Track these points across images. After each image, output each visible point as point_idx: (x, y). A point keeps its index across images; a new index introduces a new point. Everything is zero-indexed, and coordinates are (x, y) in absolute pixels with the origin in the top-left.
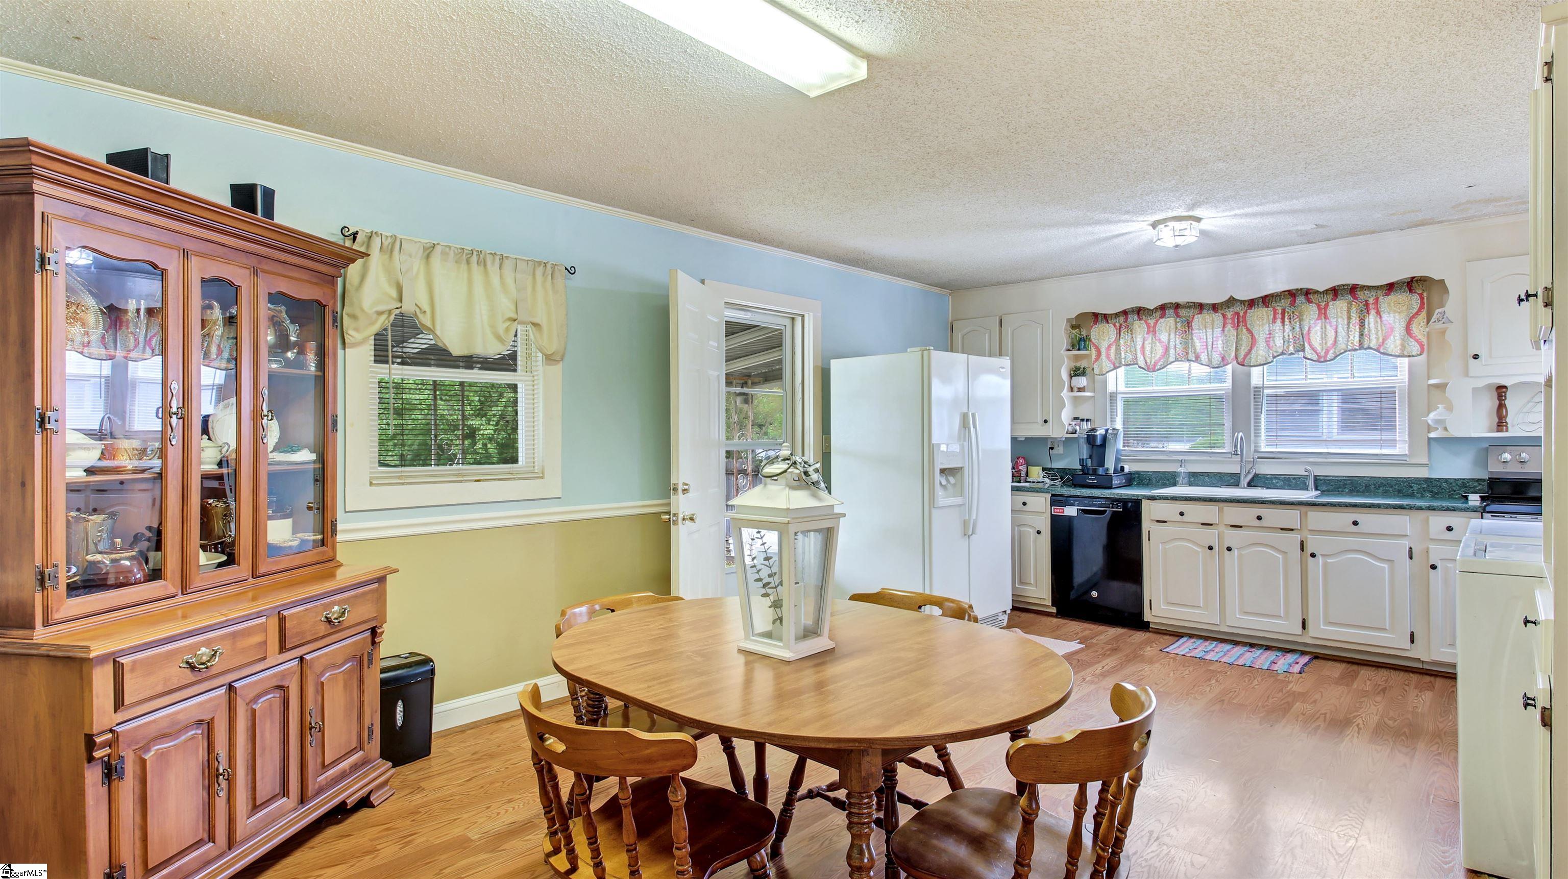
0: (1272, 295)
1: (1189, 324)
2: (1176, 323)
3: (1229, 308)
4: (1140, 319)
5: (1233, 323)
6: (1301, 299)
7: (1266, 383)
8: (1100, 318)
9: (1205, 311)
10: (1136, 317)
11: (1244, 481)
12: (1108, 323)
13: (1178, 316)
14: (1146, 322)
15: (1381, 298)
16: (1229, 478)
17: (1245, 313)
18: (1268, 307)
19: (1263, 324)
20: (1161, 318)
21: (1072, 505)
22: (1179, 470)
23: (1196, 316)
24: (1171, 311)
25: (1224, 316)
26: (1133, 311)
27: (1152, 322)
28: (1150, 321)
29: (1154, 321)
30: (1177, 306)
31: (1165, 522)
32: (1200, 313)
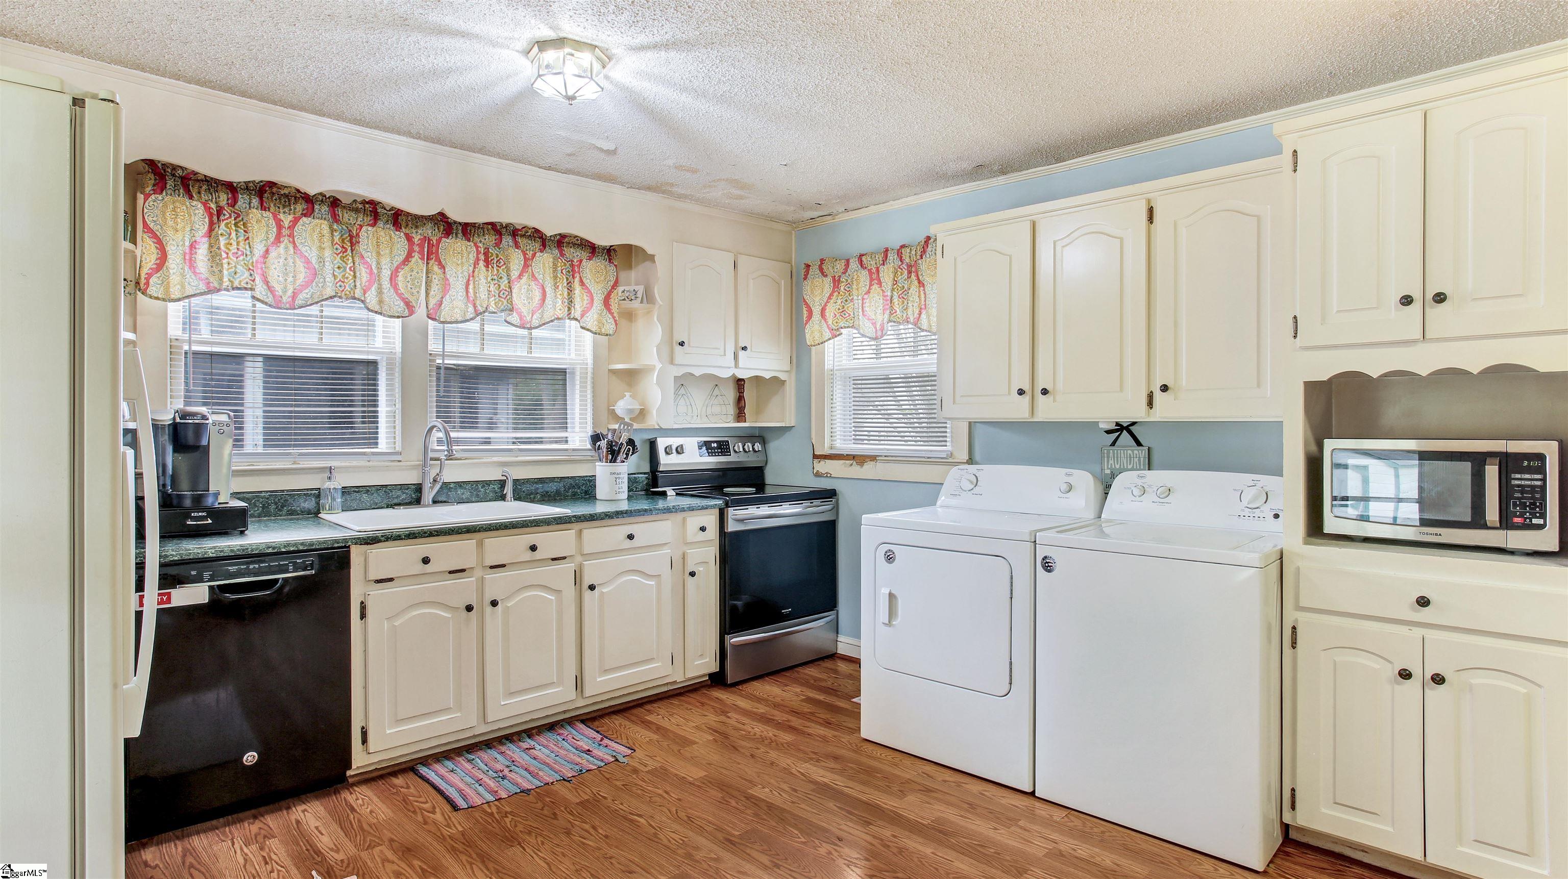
0: (473, 225)
1: (353, 240)
2: (332, 231)
3: (417, 227)
4: (263, 208)
5: (421, 252)
6: (507, 240)
7: (447, 348)
8: (170, 183)
9: (380, 224)
10: (255, 201)
11: (428, 495)
12: (191, 197)
13: (335, 218)
14: (275, 216)
15: (584, 263)
16: (399, 493)
17: (439, 241)
18: (469, 240)
19: (462, 263)
20: (305, 215)
21: (199, 579)
22: (328, 485)
23: (364, 228)
24: (325, 209)
25: (409, 238)
26: (247, 188)
27: (287, 220)
28: (282, 216)
29: (291, 218)
30: (334, 203)
31: (391, 580)
32: (373, 225)
